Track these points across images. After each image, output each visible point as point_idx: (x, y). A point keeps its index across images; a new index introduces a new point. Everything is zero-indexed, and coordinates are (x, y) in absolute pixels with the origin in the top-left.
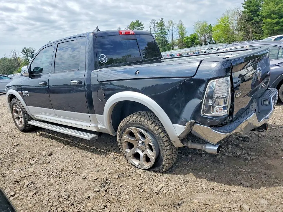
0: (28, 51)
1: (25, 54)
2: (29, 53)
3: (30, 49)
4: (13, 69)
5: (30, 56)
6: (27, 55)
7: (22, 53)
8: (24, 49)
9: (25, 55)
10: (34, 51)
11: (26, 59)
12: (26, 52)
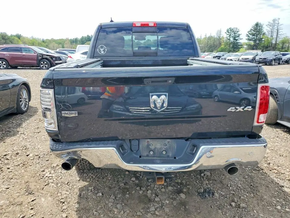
0: (232, 31)
1: (228, 34)
2: (233, 33)
3: (235, 30)
4: (214, 48)
5: (233, 37)
6: (230, 35)
7: (226, 33)
8: (229, 29)
9: (228, 36)
10: (238, 32)
11: (228, 39)
12: (230, 32)
